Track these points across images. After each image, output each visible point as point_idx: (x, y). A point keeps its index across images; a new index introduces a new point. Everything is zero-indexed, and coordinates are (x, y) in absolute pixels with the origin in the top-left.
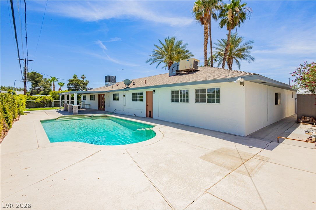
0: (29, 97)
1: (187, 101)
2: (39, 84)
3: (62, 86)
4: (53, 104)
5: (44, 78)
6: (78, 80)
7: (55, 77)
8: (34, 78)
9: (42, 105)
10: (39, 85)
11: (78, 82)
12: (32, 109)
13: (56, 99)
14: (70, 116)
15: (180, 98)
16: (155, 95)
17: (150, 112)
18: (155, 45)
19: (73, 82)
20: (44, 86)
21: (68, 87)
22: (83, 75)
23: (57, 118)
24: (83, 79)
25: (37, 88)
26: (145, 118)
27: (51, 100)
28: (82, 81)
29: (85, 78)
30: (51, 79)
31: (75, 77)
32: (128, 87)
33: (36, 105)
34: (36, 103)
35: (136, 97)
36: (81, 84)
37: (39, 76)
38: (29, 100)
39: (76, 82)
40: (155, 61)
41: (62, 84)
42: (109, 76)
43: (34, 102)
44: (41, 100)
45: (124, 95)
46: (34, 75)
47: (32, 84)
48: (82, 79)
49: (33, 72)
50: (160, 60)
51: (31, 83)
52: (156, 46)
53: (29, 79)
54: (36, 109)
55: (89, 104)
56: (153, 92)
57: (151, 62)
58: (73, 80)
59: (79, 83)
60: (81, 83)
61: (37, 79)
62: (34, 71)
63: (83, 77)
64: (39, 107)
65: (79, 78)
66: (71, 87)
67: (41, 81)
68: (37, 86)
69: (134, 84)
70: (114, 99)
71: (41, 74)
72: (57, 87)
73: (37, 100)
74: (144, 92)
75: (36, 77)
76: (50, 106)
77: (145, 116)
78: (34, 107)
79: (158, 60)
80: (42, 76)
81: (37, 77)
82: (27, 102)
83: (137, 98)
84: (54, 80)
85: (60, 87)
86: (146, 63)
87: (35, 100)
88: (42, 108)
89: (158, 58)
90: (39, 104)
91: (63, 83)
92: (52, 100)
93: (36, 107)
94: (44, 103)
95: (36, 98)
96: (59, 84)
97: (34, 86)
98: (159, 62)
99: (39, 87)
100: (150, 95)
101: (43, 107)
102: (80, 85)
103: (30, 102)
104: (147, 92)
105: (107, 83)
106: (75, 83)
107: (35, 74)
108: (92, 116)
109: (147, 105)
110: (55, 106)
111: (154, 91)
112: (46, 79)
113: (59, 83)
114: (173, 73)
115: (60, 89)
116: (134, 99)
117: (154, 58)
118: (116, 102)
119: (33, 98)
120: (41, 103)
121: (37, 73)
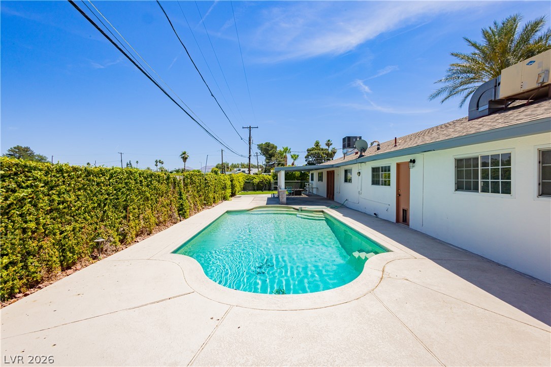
1: (507, 189)
2: (273, 158)
4: (273, 186)
5: (278, 149)
6: (320, 149)
7: (287, 148)
8: (268, 151)
11: (319, 152)
12: (250, 192)
14: (272, 207)
15: (480, 180)
16: (414, 172)
17: (405, 212)
18: (452, 54)
21: (306, 161)
22: (329, 141)
23: (253, 209)
24: (329, 147)
26: (393, 223)
27: (270, 180)
28: (326, 149)
29: (331, 144)
30: (282, 150)
31: (317, 144)
32: (364, 156)
33: (254, 187)
34: (254, 184)
35: (379, 177)
36: (325, 155)
39: (317, 152)
40: (457, 90)
41: (296, 156)
42: (348, 137)
44: (259, 181)
45: (360, 173)
46: (268, 146)
47: (266, 159)
48: (327, 147)
49: (266, 143)
50: (470, 85)
52: (456, 55)
53: (263, 153)
54: (254, 192)
55: (317, 188)
56: (411, 164)
57: (445, 94)
58: (312, 150)
59: (321, 153)
60: (323, 153)
61: (271, 152)
62: (268, 142)
63: (328, 144)
64: (257, 190)
65: (323, 146)
66: (311, 160)
67: (275, 154)
68: (270, 162)
69: (378, 149)
70: (346, 180)
71: (275, 145)
72: (290, 162)
73: (255, 180)
74: (392, 163)
75: (270, 149)
76: (270, 189)
77: (394, 219)
78: (252, 190)
79: (461, 88)
80: (276, 148)
83: (380, 179)
84: (286, 152)
85: (293, 161)
86: (431, 100)
88: (260, 192)
89: (462, 84)
90: (257, 185)
92: (272, 181)
93: (254, 190)
94: (262, 184)
96: (292, 157)
98: (466, 92)
100: (403, 171)
101: (262, 190)
102: (322, 157)
103: (249, 182)
104: (398, 165)
105: (345, 150)
107: (268, 145)
108: (300, 210)
109: (398, 195)
110: (275, 189)
111: (413, 161)
112: (279, 151)
113: (291, 156)
114: (481, 109)
115: (293, 164)
116: (375, 182)
117: (450, 84)
118: (348, 184)
119: (252, 177)
120: (260, 184)
121: (271, 143)
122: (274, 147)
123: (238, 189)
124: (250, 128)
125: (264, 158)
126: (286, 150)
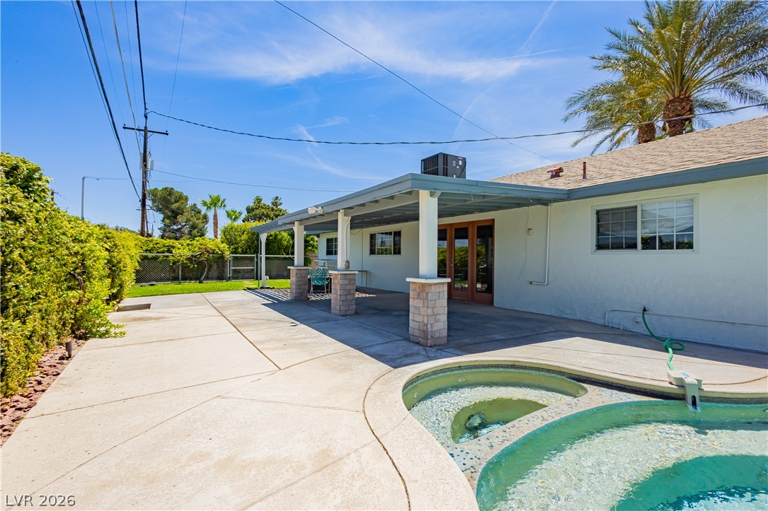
0: (151, 241)
2: (180, 218)
3: (235, 219)
4: (230, 269)
5: (190, 203)
6: (268, 209)
8: (170, 204)
9: (192, 270)
10: (180, 220)
12: (160, 286)
13: (236, 249)
19: (257, 212)
20: (191, 223)
22: (277, 198)
25: (175, 227)
27: (222, 253)
29: (281, 204)
31: (259, 200)
33: (174, 271)
34: (174, 263)
37: (180, 198)
38: (150, 251)
39: (265, 213)
41: (237, 214)
43: (166, 259)
44: (190, 254)
46: (170, 195)
47: (164, 219)
49: (166, 189)
51: (161, 216)
53: (157, 206)
54: (171, 286)
58: (256, 209)
61: (175, 206)
62: (170, 187)
63: (276, 203)
64: (185, 279)
67: (185, 210)
68: (174, 224)
71: (185, 194)
73: (178, 251)
75: (173, 200)
76: (221, 277)
78: (168, 280)
80: (186, 199)
81: (176, 202)
82: (144, 258)
84: (215, 205)
87: (171, 252)
90: (185, 267)
91: (238, 212)
92: (228, 255)
93: (175, 279)
94: (200, 263)
95: (174, 247)
96: (229, 215)
97: (167, 221)
99: (180, 226)
101: (198, 279)
103: (155, 258)
106: (263, 213)
107: (170, 192)
110: (238, 275)
112: (195, 205)
113: (227, 213)
119: (164, 246)
120: (191, 263)
121: (176, 189)
122: (181, 198)
123: (128, 277)
124: (145, 130)
125: (160, 216)
126: (215, 202)
